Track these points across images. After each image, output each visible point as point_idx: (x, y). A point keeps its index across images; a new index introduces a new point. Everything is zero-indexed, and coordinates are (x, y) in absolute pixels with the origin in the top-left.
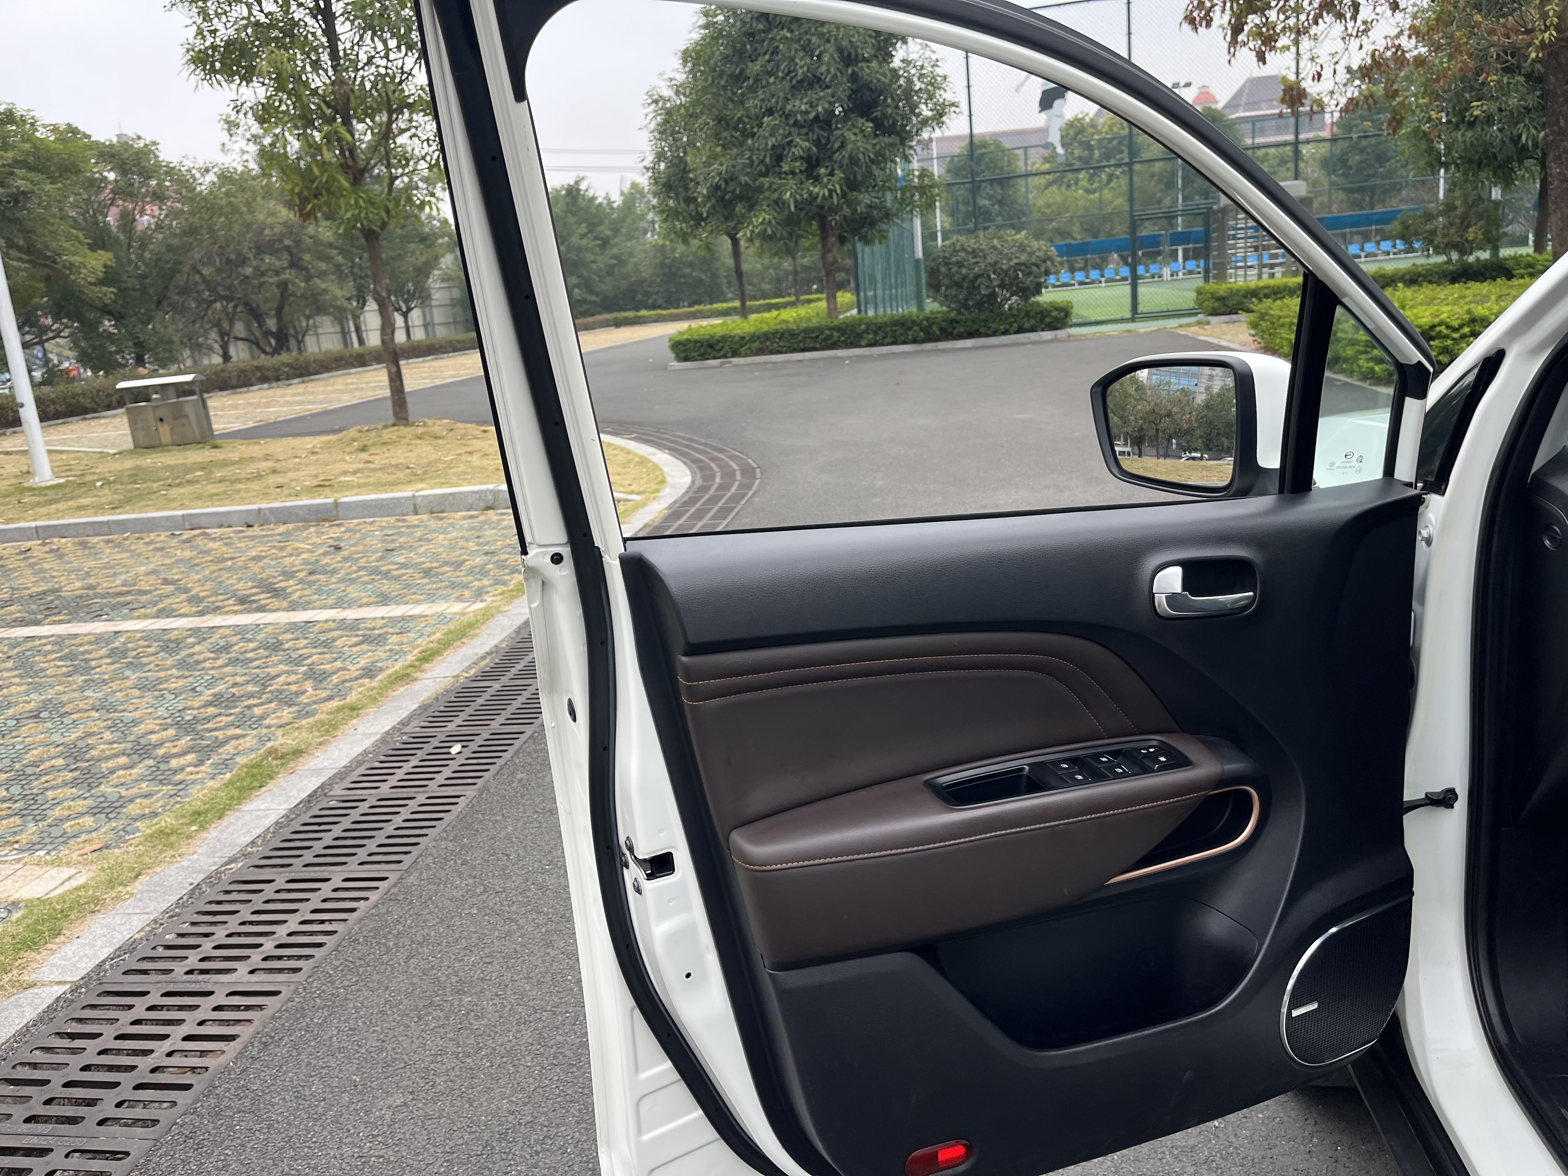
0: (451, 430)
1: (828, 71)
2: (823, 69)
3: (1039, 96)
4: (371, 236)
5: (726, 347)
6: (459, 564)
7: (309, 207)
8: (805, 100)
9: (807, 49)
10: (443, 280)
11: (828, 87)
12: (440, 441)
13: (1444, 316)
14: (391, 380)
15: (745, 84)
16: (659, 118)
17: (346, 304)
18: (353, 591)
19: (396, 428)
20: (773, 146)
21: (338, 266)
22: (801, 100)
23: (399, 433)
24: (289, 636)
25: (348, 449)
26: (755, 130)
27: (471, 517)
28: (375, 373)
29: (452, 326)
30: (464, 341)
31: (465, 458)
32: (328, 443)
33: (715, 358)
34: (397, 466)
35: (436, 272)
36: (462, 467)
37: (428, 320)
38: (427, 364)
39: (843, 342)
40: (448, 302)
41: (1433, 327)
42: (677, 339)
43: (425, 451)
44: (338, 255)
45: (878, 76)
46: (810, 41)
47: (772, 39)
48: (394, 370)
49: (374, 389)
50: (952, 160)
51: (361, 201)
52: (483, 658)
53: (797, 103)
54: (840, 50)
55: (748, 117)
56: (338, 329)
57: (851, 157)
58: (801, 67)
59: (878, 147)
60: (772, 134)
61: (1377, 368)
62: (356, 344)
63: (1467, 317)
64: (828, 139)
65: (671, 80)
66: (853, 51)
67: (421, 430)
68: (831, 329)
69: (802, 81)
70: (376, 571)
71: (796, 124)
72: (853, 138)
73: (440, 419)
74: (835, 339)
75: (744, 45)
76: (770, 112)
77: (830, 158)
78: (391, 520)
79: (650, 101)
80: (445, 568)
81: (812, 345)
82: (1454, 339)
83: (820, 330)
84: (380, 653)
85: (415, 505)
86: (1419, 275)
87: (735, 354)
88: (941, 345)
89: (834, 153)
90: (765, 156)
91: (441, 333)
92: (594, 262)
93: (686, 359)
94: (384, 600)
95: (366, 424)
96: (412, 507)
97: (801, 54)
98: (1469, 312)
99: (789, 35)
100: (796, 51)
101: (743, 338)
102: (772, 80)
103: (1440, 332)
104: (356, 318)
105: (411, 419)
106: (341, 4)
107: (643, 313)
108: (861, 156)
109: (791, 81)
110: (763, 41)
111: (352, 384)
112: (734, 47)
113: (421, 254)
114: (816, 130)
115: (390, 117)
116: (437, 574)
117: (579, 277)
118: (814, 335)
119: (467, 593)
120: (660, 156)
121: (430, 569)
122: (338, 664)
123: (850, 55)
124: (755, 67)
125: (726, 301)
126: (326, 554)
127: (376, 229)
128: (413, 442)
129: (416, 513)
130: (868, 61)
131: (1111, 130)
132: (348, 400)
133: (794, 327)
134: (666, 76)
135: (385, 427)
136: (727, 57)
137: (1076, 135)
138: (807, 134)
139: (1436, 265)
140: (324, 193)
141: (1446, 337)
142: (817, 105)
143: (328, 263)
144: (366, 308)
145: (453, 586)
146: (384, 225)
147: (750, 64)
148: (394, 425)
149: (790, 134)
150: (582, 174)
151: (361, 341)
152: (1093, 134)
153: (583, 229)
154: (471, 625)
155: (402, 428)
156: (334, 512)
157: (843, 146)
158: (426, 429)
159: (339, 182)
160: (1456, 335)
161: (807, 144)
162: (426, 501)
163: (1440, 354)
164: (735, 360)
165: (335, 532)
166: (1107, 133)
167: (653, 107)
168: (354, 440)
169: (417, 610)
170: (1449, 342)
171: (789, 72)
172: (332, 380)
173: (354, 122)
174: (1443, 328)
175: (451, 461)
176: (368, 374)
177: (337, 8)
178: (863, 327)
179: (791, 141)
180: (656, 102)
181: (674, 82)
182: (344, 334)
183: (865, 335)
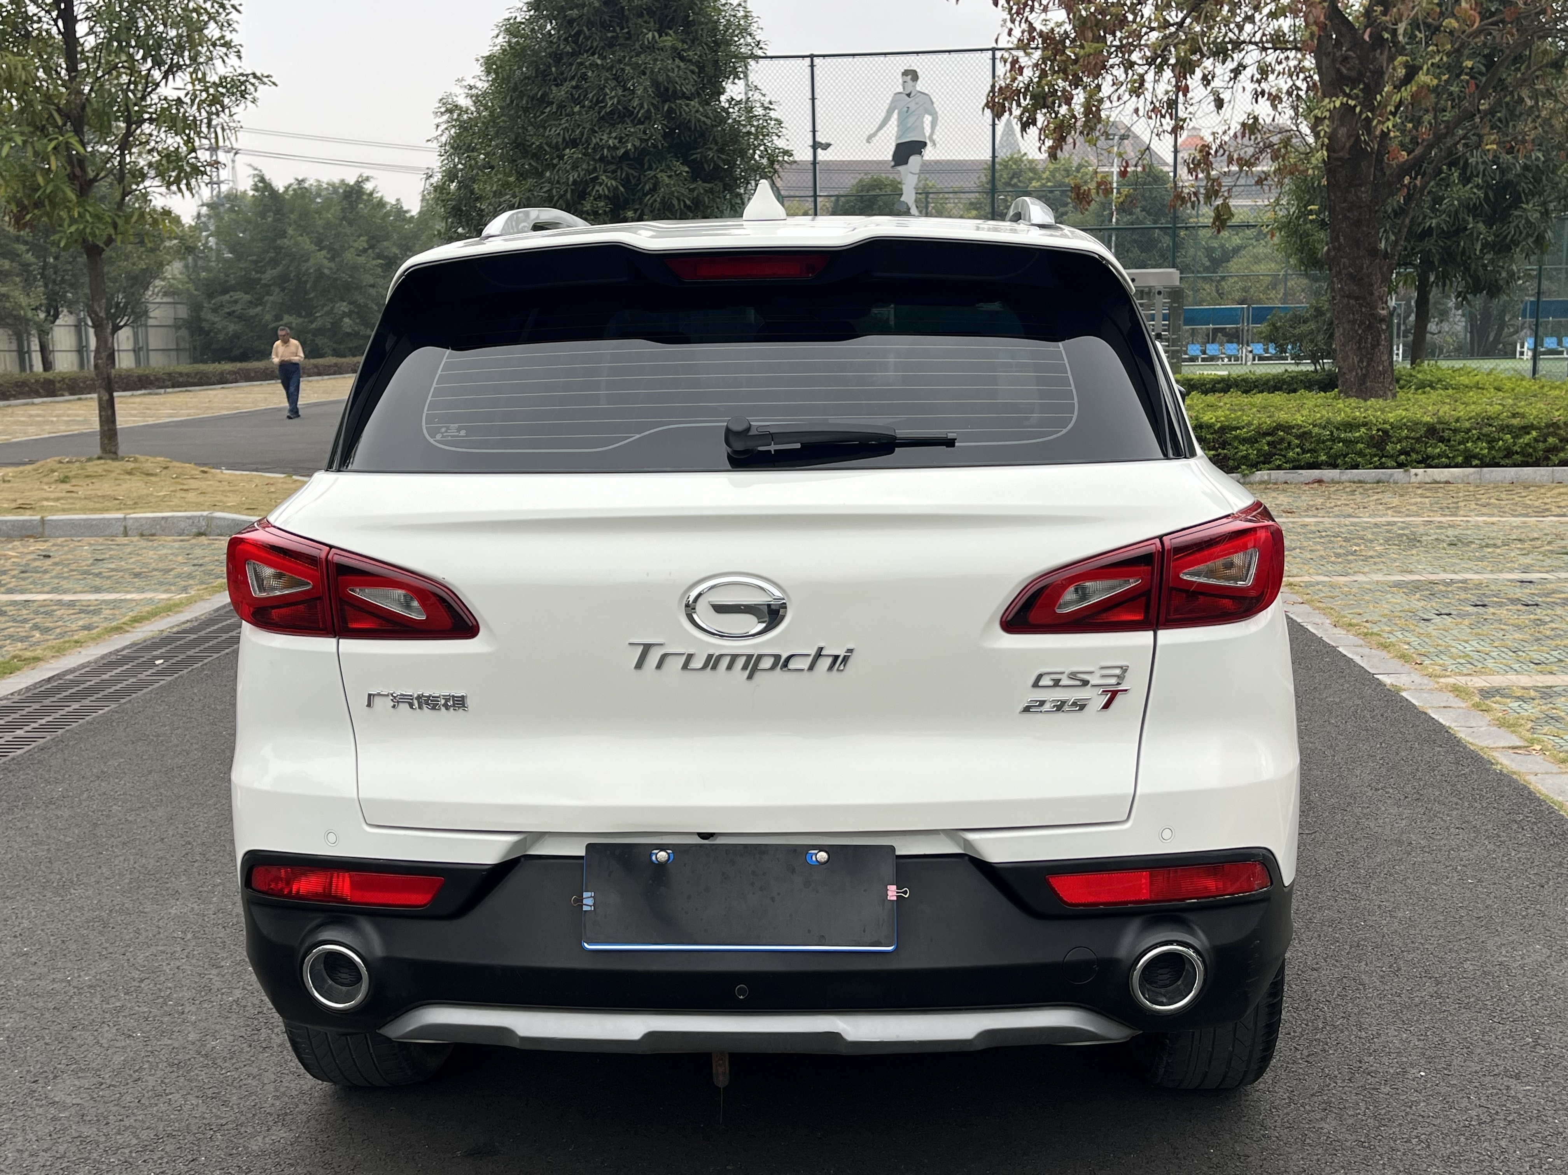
0: (166, 468)
1: (641, 106)
2: (636, 103)
3: (892, 148)
4: (93, 251)
6: (167, 571)
7: (28, 217)
8: (614, 135)
9: (620, 80)
10: (166, 294)
11: (641, 123)
12: (153, 479)
14: (101, 408)
15: (548, 109)
16: (453, 131)
17: (30, 314)
18: (65, 584)
19: (102, 461)
20: (575, 182)
21: (26, 266)
22: (610, 133)
23: (106, 467)
24: (11, 608)
25: (45, 480)
26: (555, 162)
27: (182, 541)
28: (67, 405)
29: (173, 354)
30: (188, 375)
31: (179, 494)
32: (22, 472)
34: (103, 497)
35: (157, 282)
36: (175, 501)
37: (141, 344)
38: (137, 400)
40: (170, 322)
43: (135, 486)
44: (28, 251)
45: (698, 115)
46: (623, 70)
47: (581, 64)
48: (106, 397)
49: (67, 422)
50: (837, 201)
51: (88, 215)
52: (184, 623)
53: (605, 137)
54: (656, 84)
55: (549, 145)
56: (14, 346)
57: (663, 201)
58: (611, 98)
59: (695, 193)
60: (575, 167)
62: (38, 366)
64: (639, 179)
65: (471, 88)
66: (670, 86)
67: (131, 465)
69: (612, 112)
70: (87, 573)
71: (602, 159)
72: (667, 180)
73: (155, 456)
75: (549, 67)
76: (574, 143)
77: (641, 200)
78: (101, 540)
79: (443, 110)
80: (155, 573)
84: (96, 619)
85: (125, 527)
86: (1284, 382)
89: (646, 195)
90: (566, 191)
91: (158, 362)
92: (373, 286)
94: (97, 590)
95: (67, 456)
96: (122, 529)
97: (613, 83)
99: (599, 62)
100: (607, 80)
102: (577, 109)
104: (44, 334)
105: (120, 453)
106: (83, 7)
108: (675, 202)
109: (599, 113)
110: (571, 64)
111: (38, 415)
112: (537, 68)
113: (140, 258)
114: (626, 168)
115: (128, 128)
116: (147, 577)
117: (350, 303)
119: (173, 588)
120: (450, 175)
121: (140, 573)
122: (60, 623)
123: (667, 89)
124: (560, 93)
126: (35, 560)
127: (102, 245)
128: (122, 477)
129: (126, 534)
130: (689, 99)
131: (1054, 177)
132: (33, 433)
134: (466, 83)
135: (90, 460)
136: (528, 78)
137: (1011, 178)
138: (614, 172)
139: (1306, 374)
140: (47, 203)
142: (627, 141)
143: (12, 261)
144: (58, 322)
145: (161, 584)
146: (110, 241)
147: (553, 88)
148: (100, 458)
149: (595, 169)
150: (367, 173)
151: (47, 365)
152: (1031, 180)
153: (362, 243)
154: (176, 605)
155: (109, 461)
156: (40, 529)
157: (654, 189)
158: (137, 465)
159: (64, 193)
161: (614, 183)
162: (137, 524)
165: (42, 546)
166: (1048, 180)
167: (446, 117)
168: (53, 471)
169: (129, 596)
171: (598, 102)
172: (10, 410)
173: (86, 128)
175: (165, 496)
176: (58, 406)
177: (79, 10)
179: (597, 178)
180: (450, 111)
181: (474, 91)
182: (22, 354)
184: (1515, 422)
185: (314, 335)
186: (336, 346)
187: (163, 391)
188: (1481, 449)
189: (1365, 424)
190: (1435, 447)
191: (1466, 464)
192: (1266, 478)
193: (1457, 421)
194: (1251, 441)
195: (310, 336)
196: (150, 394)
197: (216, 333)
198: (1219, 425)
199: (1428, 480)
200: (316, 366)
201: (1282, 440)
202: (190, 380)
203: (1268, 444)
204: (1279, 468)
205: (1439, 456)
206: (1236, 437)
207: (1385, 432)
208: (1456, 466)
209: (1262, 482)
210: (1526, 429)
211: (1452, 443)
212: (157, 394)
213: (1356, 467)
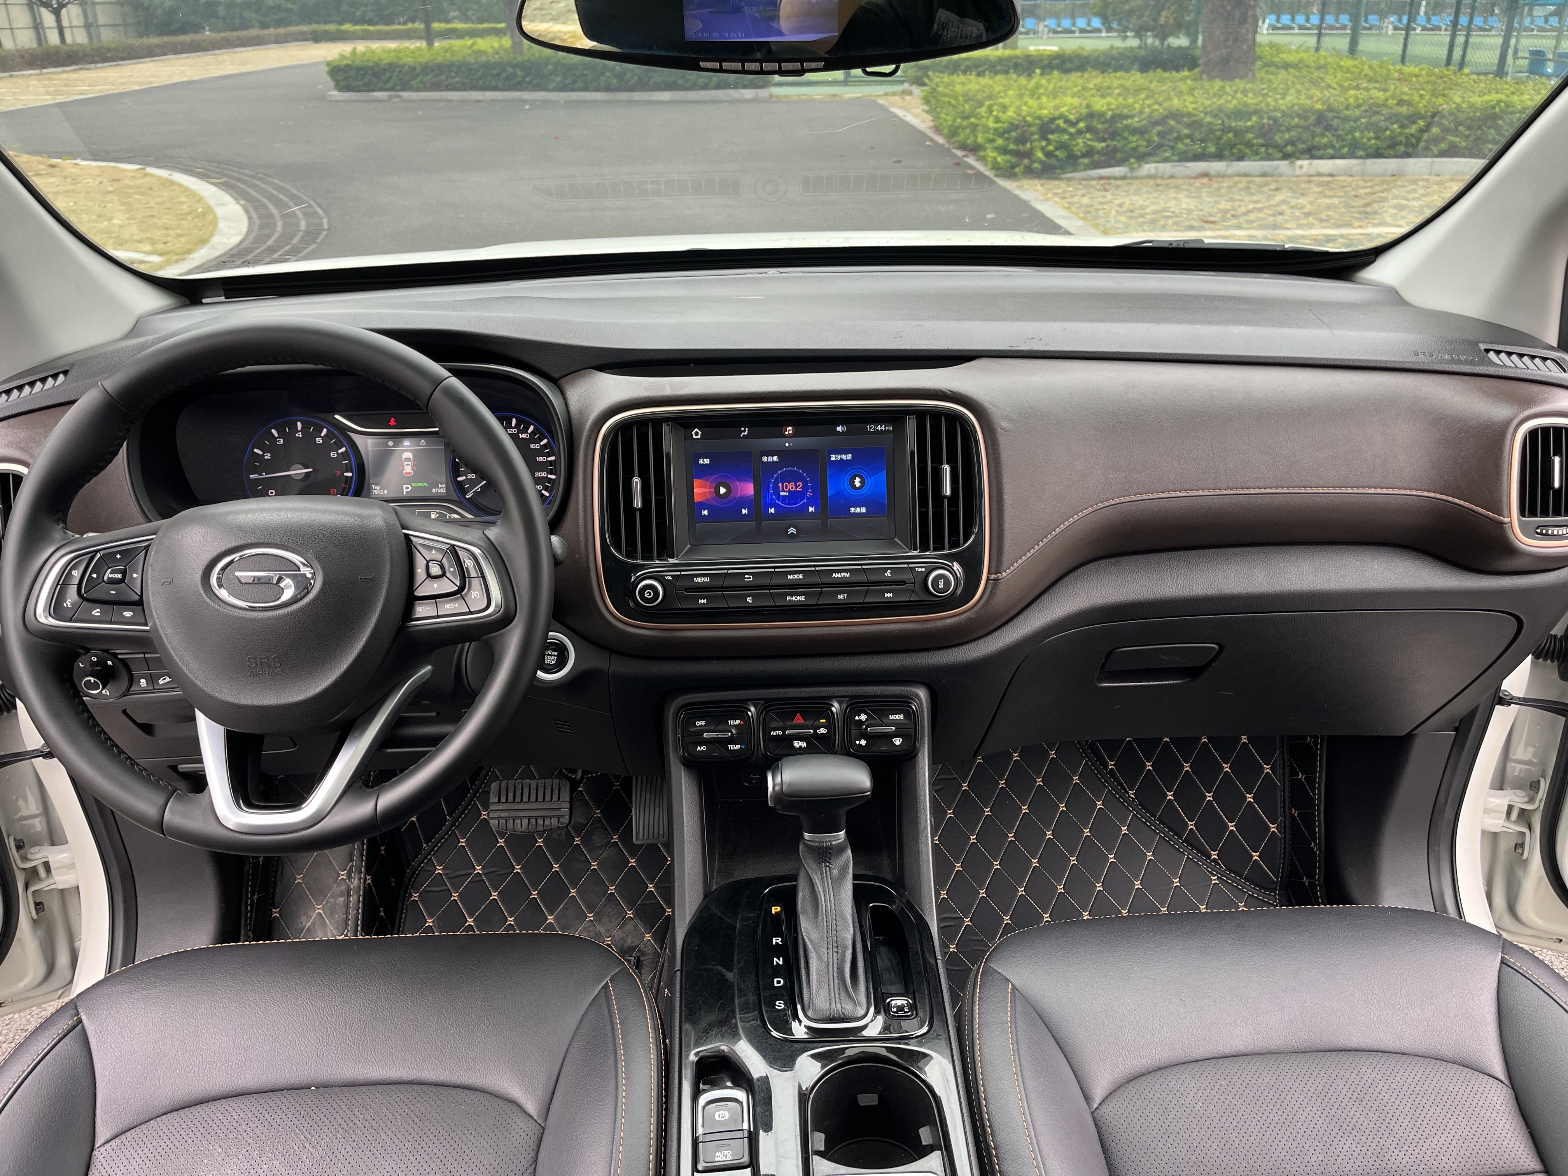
5: (394, 78)
13: (1064, 109)
29: (121, 29)
33: (382, 90)
37: (91, 20)
39: (529, 83)
41: (1053, 120)
42: (335, 64)
61: (999, 159)
63: (1084, 111)
68: (515, 66)
74: (519, 79)
81: (493, 83)
82: (1071, 134)
83: (502, 66)
87: (405, 86)
88: (637, 96)
91: (107, 36)
93: (349, 89)
98: (1088, 106)
101: (413, 68)
103: (1058, 126)
107: (347, 27)
118: (495, 72)
125: (448, 21)
133: (472, 60)
139: (1131, 49)
141: (1064, 131)
160: (1072, 130)
163: (1057, 149)
164: (405, 95)
170: (1066, 137)
174: (1061, 122)
178: (550, 67)
183: (553, 77)
184: (1404, 110)
185: (242, 9)
186: (262, 18)
187: (93, 66)
188: (1369, 140)
189: (1256, 112)
190: (1322, 135)
191: (1352, 155)
192: (1153, 171)
193: (1347, 108)
194: (1140, 132)
195: (238, 10)
196: (81, 69)
197: (155, 9)
198: (1110, 113)
199: (1312, 172)
200: (239, 38)
201: (1172, 130)
202: (120, 55)
203: (1159, 134)
204: (1166, 160)
205: (1326, 146)
206: (1127, 127)
207: (1275, 120)
208: (1343, 157)
209: (1150, 177)
210: (1412, 119)
211: (1340, 132)
212: (87, 69)
213: (1241, 158)
